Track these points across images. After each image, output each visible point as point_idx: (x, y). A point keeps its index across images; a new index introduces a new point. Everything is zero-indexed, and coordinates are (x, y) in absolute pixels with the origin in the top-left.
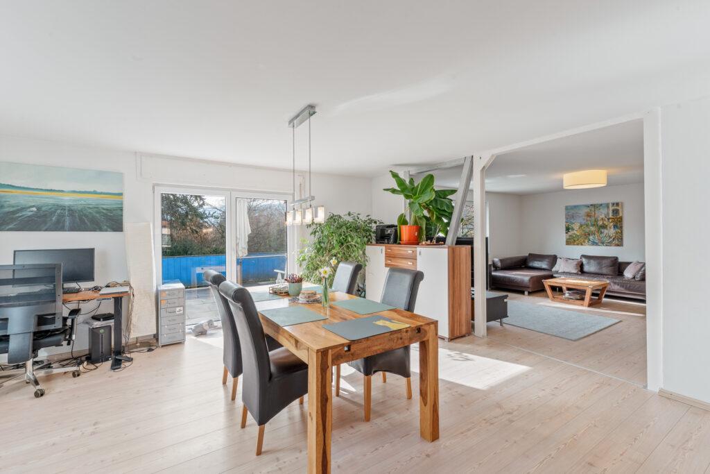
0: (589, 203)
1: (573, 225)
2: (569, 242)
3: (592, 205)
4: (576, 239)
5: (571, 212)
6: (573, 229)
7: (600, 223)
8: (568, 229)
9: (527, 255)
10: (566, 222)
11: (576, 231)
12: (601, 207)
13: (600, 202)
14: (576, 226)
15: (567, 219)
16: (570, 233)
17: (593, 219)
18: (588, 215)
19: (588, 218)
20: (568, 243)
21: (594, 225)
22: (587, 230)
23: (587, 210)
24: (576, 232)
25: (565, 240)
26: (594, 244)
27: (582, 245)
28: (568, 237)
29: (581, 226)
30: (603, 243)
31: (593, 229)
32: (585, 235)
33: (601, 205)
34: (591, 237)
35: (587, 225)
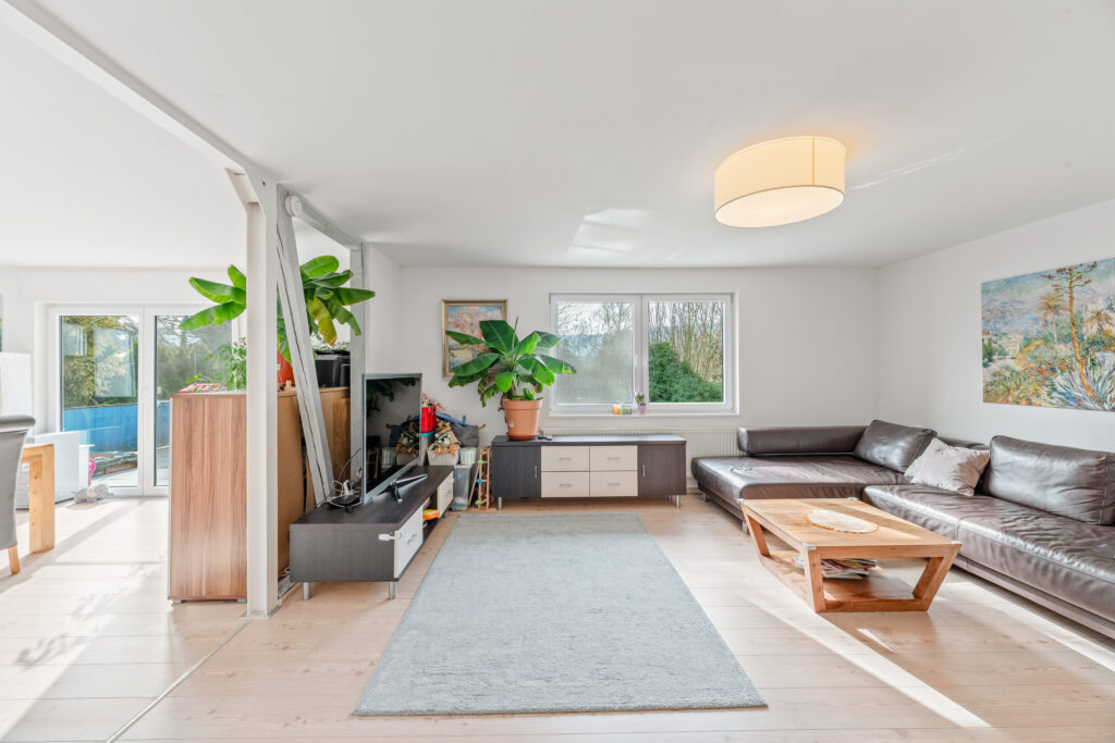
0: (1051, 265)
1: (1004, 341)
2: (994, 392)
3: (1060, 271)
4: (1012, 384)
5: (998, 299)
6: (1003, 354)
7: (1090, 330)
8: (988, 355)
9: (868, 424)
10: (985, 333)
11: (1013, 361)
12: (1092, 274)
13: (1088, 259)
14: (1012, 344)
15: (986, 321)
16: (994, 367)
17: (1065, 317)
18: (1051, 307)
19: (1050, 317)
20: (990, 396)
21: (1066, 339)
22: (1047, 355)
23: (1047, 288)
24: (1009, 362)
25: (980, 386)
26: (1070, 401)
27: (1030, 403)
28: (989, 379)
29: (1028, 341)
30: (1101, 401)
31: (1064, 350)
32: (1040, 372)
33: (1094, 266)
34: (1059, 380)
35: (1046, 340)
